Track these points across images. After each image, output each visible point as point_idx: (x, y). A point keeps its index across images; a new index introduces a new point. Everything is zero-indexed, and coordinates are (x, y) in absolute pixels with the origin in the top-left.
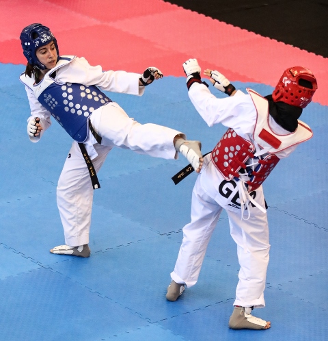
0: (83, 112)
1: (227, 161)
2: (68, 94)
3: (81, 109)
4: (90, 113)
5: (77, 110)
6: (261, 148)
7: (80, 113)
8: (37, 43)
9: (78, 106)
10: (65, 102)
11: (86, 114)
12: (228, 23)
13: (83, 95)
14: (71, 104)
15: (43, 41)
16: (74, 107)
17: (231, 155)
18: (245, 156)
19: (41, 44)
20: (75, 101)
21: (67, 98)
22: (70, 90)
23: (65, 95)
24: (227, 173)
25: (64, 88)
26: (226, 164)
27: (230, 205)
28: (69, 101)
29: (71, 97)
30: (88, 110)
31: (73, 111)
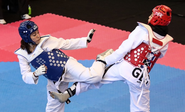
0: (61, 64)
1: (137, 58)
2: (52, 56)
3: (59, 63)
4: (64, 65)
5: (57, 64)
6: (154, 48)
7: (59, 65)
8: (32, 31)
9: (57, 62)
10: (50, 61)
11: (62, 65)
12: (114, 28)
13: (58, 55)
14: (54, 62)
15: (34, 29)
16: (56, 63)
17: (139, 54)
18: (147, 53)
19: (34, 31)
20: (55, 60)
21: (51, 59)
22: (52, 54)
23: (50, 57)
24: (137, 64)
25: (49, 53)
26: (136, 60)
27: (138, 82)
28: (53, 60)
29: (53, 58)
30: (63, 63)
31: (55, 65)
